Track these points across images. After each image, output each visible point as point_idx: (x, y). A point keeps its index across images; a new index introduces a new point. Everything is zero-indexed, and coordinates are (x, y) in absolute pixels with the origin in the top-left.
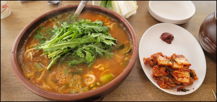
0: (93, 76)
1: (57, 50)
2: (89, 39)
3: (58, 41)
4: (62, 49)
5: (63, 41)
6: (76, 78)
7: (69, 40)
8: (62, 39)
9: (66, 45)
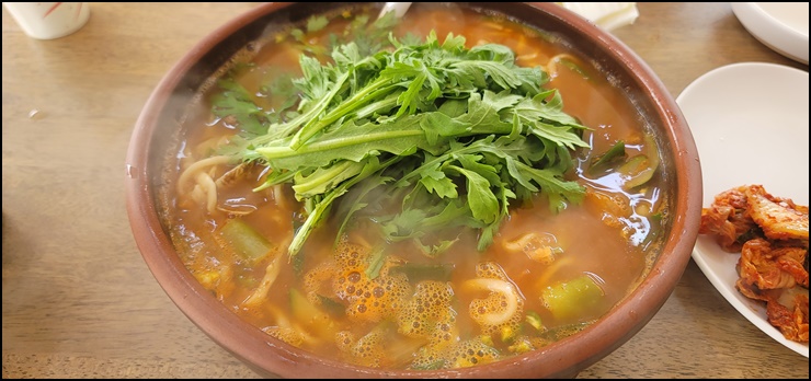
0: (505, 288)
1: (332, 164)
2: (474, 120)
3: (334, 123)
4: (358, 160)
5: (359, 122)
6: (431, 294)
7: (383, 121)
8: (351, 117)
9: (372, 142)
